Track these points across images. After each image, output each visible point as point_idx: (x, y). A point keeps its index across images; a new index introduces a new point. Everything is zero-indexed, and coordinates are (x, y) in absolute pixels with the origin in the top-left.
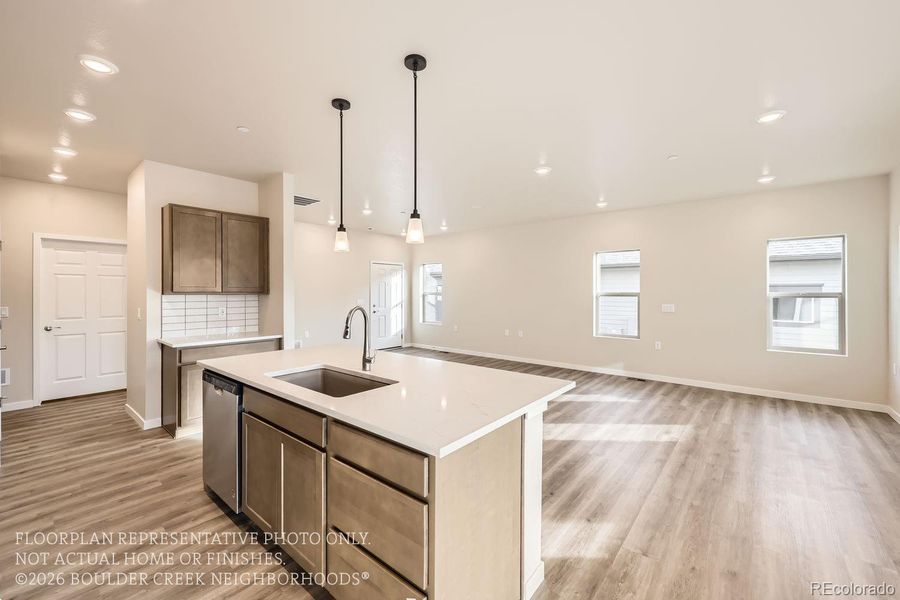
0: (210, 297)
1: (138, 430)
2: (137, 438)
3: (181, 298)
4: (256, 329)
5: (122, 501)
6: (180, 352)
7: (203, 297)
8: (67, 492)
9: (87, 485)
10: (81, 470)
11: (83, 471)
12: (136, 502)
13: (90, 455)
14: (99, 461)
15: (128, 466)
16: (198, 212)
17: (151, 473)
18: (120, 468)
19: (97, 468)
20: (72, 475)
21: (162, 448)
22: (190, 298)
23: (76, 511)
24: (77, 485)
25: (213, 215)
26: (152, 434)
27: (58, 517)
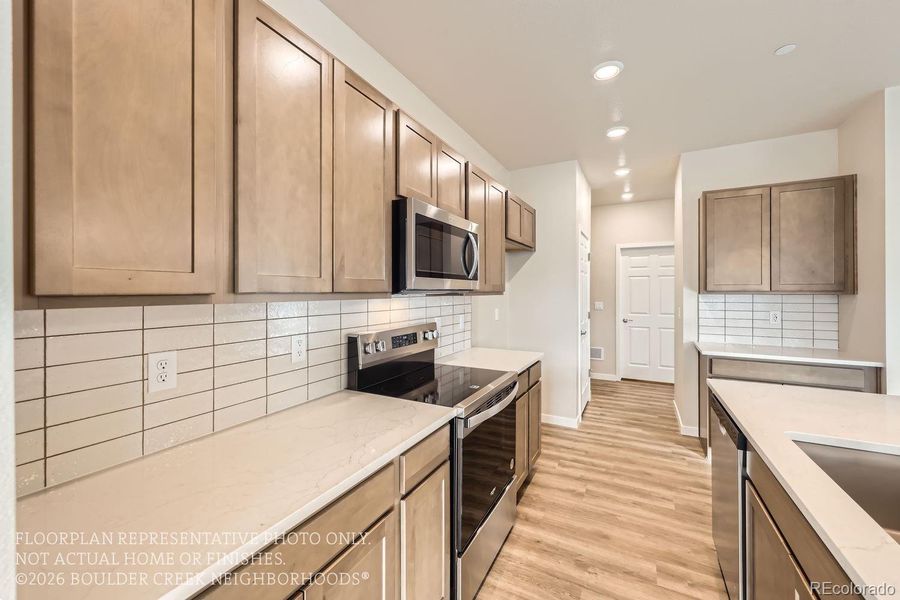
0: (758, 298)
1: (676, 432)
2: (671, 441)
3: (720, 298)
4: (834, 346)
5: (635, 504)
6: (711, 361)
7: (748, 298)
8: (603, 467)
9: (619, 469)
10: (621, 451)
11: (622, 453)
12: (645, 513)
13: (631, 440)
14: (635, 450)
15: (654, 467)
16: (738, 193)
17: (670, 488)
18: (648, 465)
19: (630, 455)
20: (613, 452)
21: (691, 464)
22: (731, 298)
23: (602, 490)
24: (611, 464)
25: (759, 191)
26: (686, 442)
27: (590, 487)
